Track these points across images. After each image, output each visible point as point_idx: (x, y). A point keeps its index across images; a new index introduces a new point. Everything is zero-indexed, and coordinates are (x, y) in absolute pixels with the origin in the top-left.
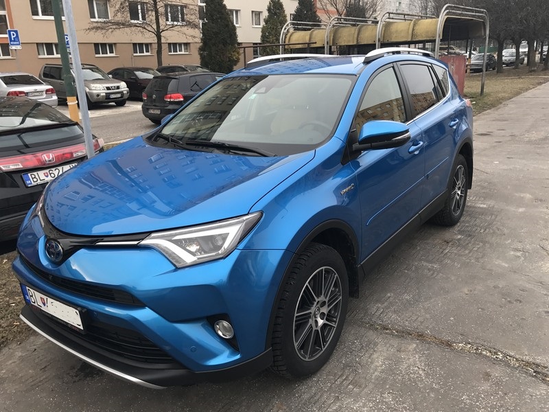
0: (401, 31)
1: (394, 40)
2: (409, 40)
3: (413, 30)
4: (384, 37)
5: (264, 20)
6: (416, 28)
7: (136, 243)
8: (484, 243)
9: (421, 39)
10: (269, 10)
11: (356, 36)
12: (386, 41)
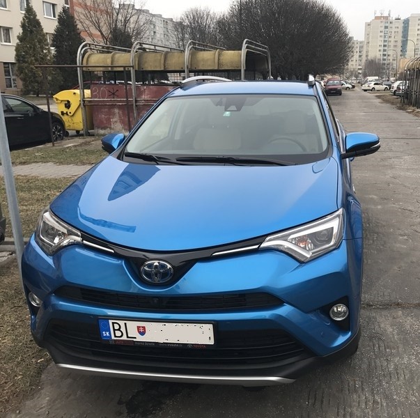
0: (208, 60)
1: (201, 68)
2: (216, 68)
3: (219, 59)
4: (191, 65)
5: (18, 37)
6: (221, 58)
7: (256, 247)
8: (377, 233)
9: (226, 68)
10: (23, 26)
11: (162, 62)
12: (193, 68)
